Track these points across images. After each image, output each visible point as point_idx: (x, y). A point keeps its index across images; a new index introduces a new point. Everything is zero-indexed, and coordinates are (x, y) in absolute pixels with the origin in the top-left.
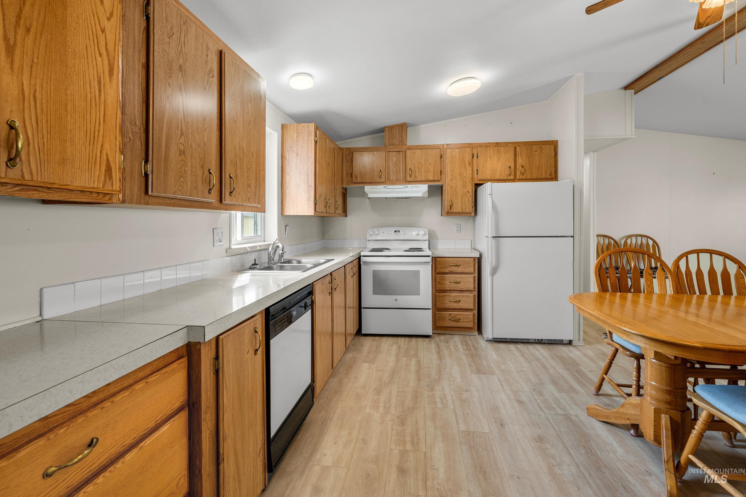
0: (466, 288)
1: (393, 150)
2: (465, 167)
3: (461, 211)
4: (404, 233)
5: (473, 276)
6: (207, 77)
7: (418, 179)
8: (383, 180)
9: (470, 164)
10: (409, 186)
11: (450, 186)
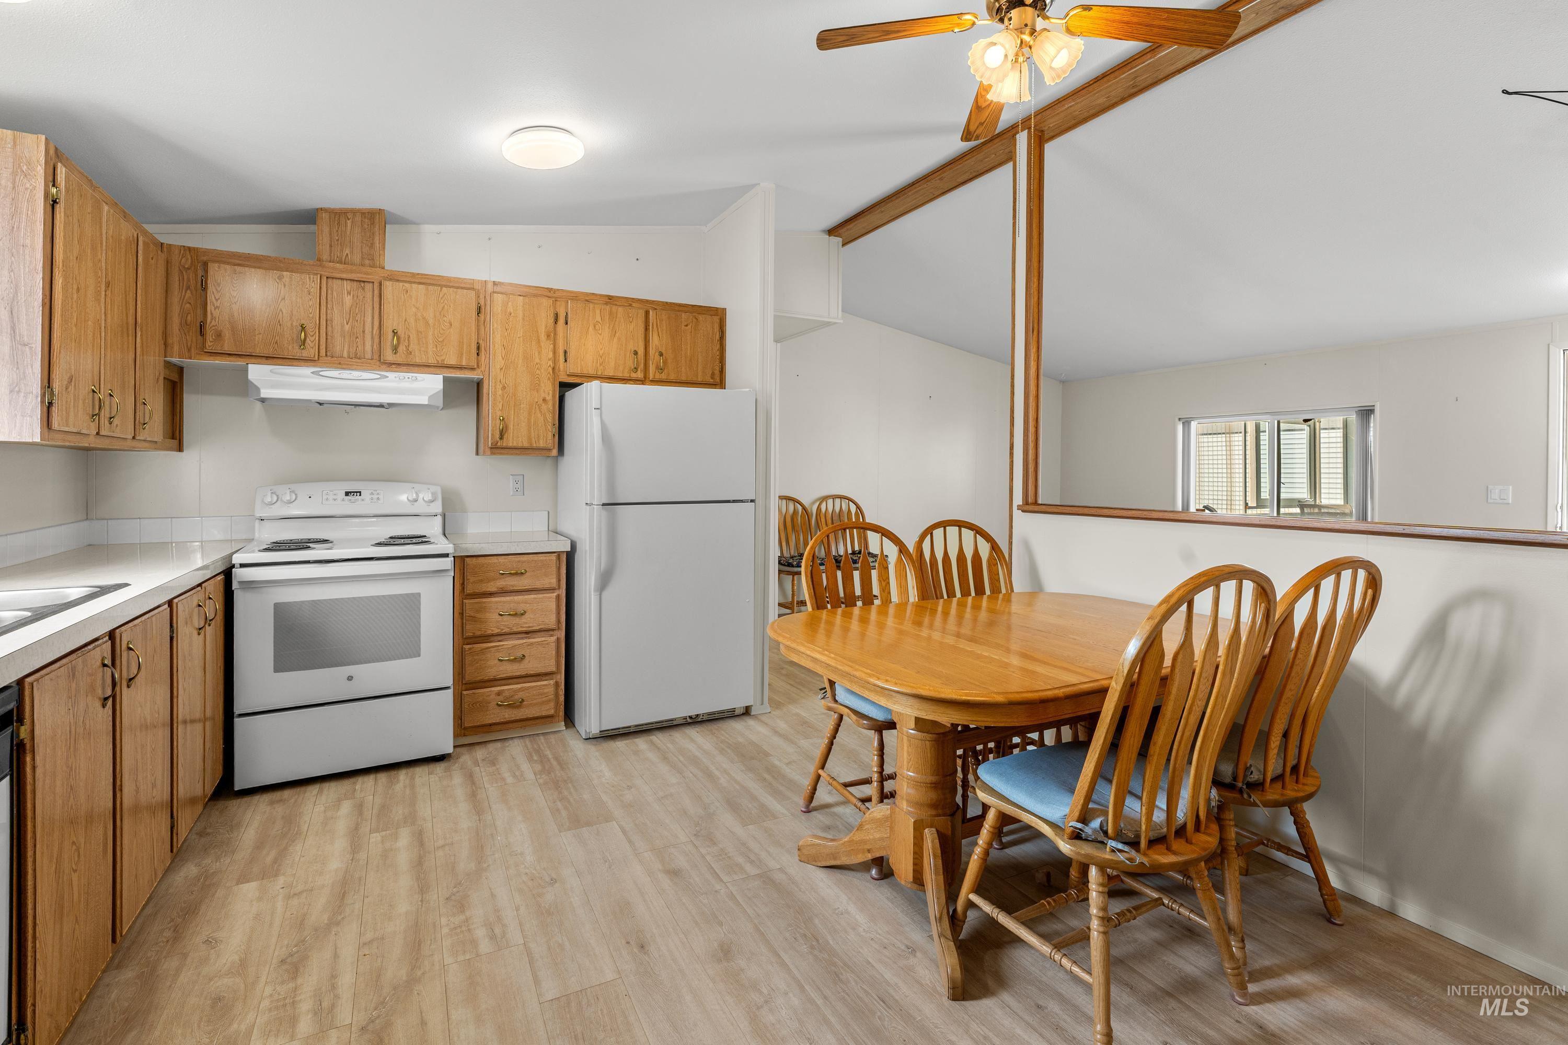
0: (539, 625)
1: (344, 276)
2: (539, 341)
3: (526, 445)
4: (375, 497)
5: (555, 594)
7: (418, 360)
8: (310, 352)
9: (548, 336)
10: (391, 375)
11: (499, 383)
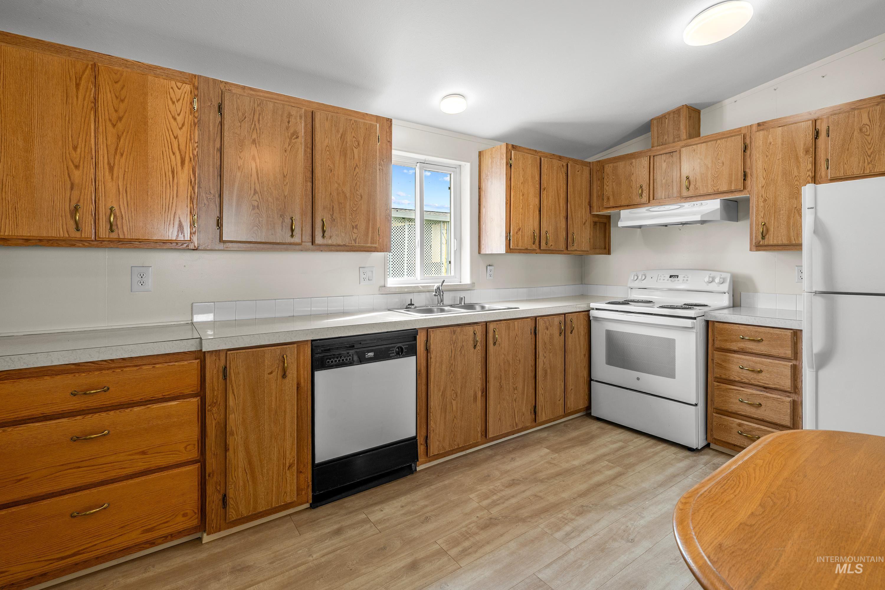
0: (775, 384)
1: (662, 152)
2: (797, 158)
3: (785, 242)
4: (685, 279)
5: (791, 364)
6: (288, 140)
7: (702, 192)
8: (645, 199)
9: (807, 152)
10: (686, 205)
11: (760, 198)
